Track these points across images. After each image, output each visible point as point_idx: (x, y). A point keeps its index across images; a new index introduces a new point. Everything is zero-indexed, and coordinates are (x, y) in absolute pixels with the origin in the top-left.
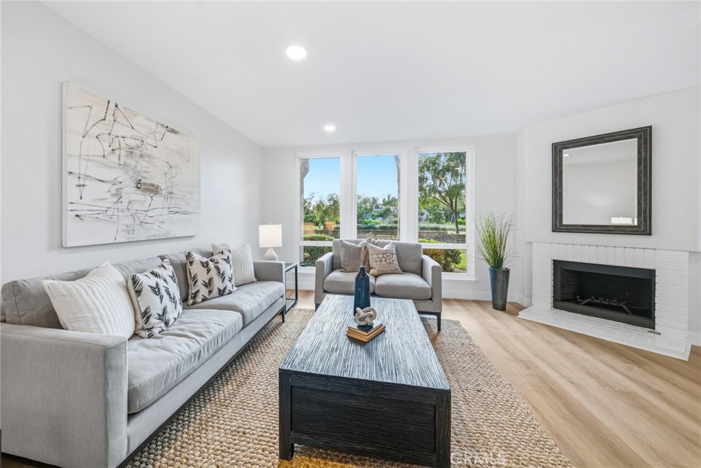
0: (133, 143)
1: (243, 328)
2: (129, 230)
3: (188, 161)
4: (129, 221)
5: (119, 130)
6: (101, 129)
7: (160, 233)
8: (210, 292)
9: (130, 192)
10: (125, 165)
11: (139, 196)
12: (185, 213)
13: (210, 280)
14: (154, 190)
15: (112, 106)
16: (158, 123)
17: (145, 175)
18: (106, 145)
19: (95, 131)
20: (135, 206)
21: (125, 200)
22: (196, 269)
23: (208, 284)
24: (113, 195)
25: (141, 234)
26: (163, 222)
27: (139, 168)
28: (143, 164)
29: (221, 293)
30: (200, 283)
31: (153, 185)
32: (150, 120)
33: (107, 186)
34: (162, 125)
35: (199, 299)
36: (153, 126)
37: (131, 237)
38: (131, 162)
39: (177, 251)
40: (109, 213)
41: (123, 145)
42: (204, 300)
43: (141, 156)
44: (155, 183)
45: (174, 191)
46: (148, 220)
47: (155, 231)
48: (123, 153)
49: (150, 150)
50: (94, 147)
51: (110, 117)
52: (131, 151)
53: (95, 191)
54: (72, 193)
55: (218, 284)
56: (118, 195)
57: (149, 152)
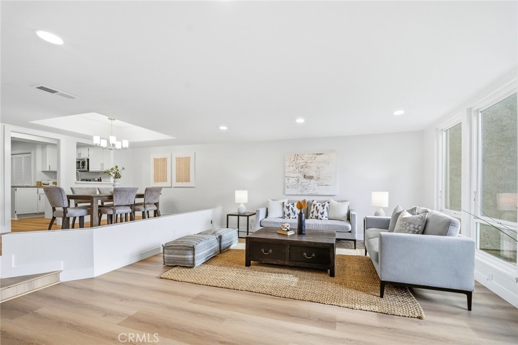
0: (303, 164)
2: (301, 191)
3: (328, 164)
4: (302, 188)
5: (298, 162)
6: (294, 163)
7: (314, 193)
9: (302, 180)
10: (300, 172)
11: (305, 180)
12: (326, 185)
13: (323, 212)
14: (311, 178)
15: (296, 155)
16: (313, 154)
17: (307, 173)
18: (294, 167)
19: (292, 164)
20: (304, 184)
21: (300, 182)
25: (305, 193)
26: (314, 189)
27: (305, 171)
28: (307, 170)
29: (317, 217)
32: (310, 154)
33: (295, 179)
34: (315, 154)
36: (311, 156)
37: (302, 193)
38: (302, 170)
40: (295, 186)
41: (300, 166)
43: (306, 167)
44: (311, 175)
45: (320, 177)
46: (308, 188)
47: (311, 192)
48: (300, 168)
49: (310, 165)
51: (296, 159)
52: (302, 167)
53: (292, 180)
54: (287, 181)
56: (298, 181)
57: (309, 165)
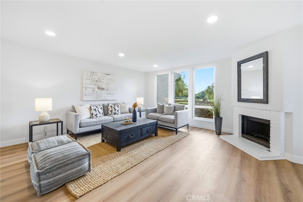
0: (97, 79)
1: (113, 122)
3: (113, 81)
4: (96, 96)
5: (94, 77)
6: (90, 78)
7: (105, 99)
8: (112, 113)
9: (97, 90)
10: (95, 84)
11: (99, 90)
12: (112, 94)
14: (103, 89)
15: (92, 72)
16: (104, 74)
17: (100, 86)
18: (91, 81)
20: (98, 93)
21: (95, 92)
22: (109, 108)
23: (111, 111)
24: (93, 91)
26: (105, 96)
27: (99, 84)
28: (100, 84)
29: (115, 114)
30: (109, 111)
32: (102, 73)
33: (91, 89)
34: (105, 74)
35: (109, 114)
36: (103, 75)
37: (97, 99)
38: (97, 83)
39: (106, 103)
40: (92, 94)
41: (95, 80)
42: (110, 115)
43: (99, 82)
44: (103, 87)
45: (108, 89)
46: (101, 96)
47: (103, 98)
48: (95, 82)
49: (102, 80)
50: (88, 82)
51: (92, 75)
52: (97, 81)
53: (89, 90)
54: (84, 91)
55: (114, 111)
56: (94, 91)
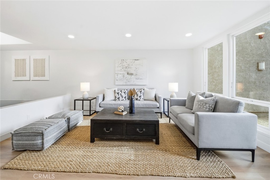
0: (127, 66)
3: (142, 66)
4: (126, 81)
5: (124, 64)
6: (121, 65)
7: (134, 84)
9: (126, 75)
11: (128, 76)
12: (141, 79)
14: (132, 74)
15: (123, 60)
16: (133, 60)
17: (129, 71)
18: (121, 67)
19: (120, 66)
20: (127, 78)
21: (125, 77)
25: (128, 83)
26: (134, 81)
31: (131, 73)
32: (131, 60)
34: (134, 60)
36: (131, 61)
37: (126, 84)
38: (126, 69)
40: (122, 79)
41: (125, 67)
43: (129, 68)
44: (132, 73)
45: (137, 74)
46: (130, 81)
47: (132, 83)
49: (131, 66)
51: (122, 62)
52: (126, 68)
53: (120, 76)
54: (116, 76)
56: (124, 76)
